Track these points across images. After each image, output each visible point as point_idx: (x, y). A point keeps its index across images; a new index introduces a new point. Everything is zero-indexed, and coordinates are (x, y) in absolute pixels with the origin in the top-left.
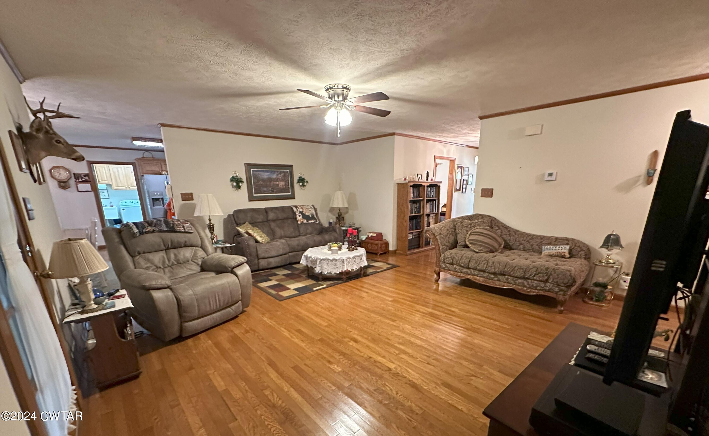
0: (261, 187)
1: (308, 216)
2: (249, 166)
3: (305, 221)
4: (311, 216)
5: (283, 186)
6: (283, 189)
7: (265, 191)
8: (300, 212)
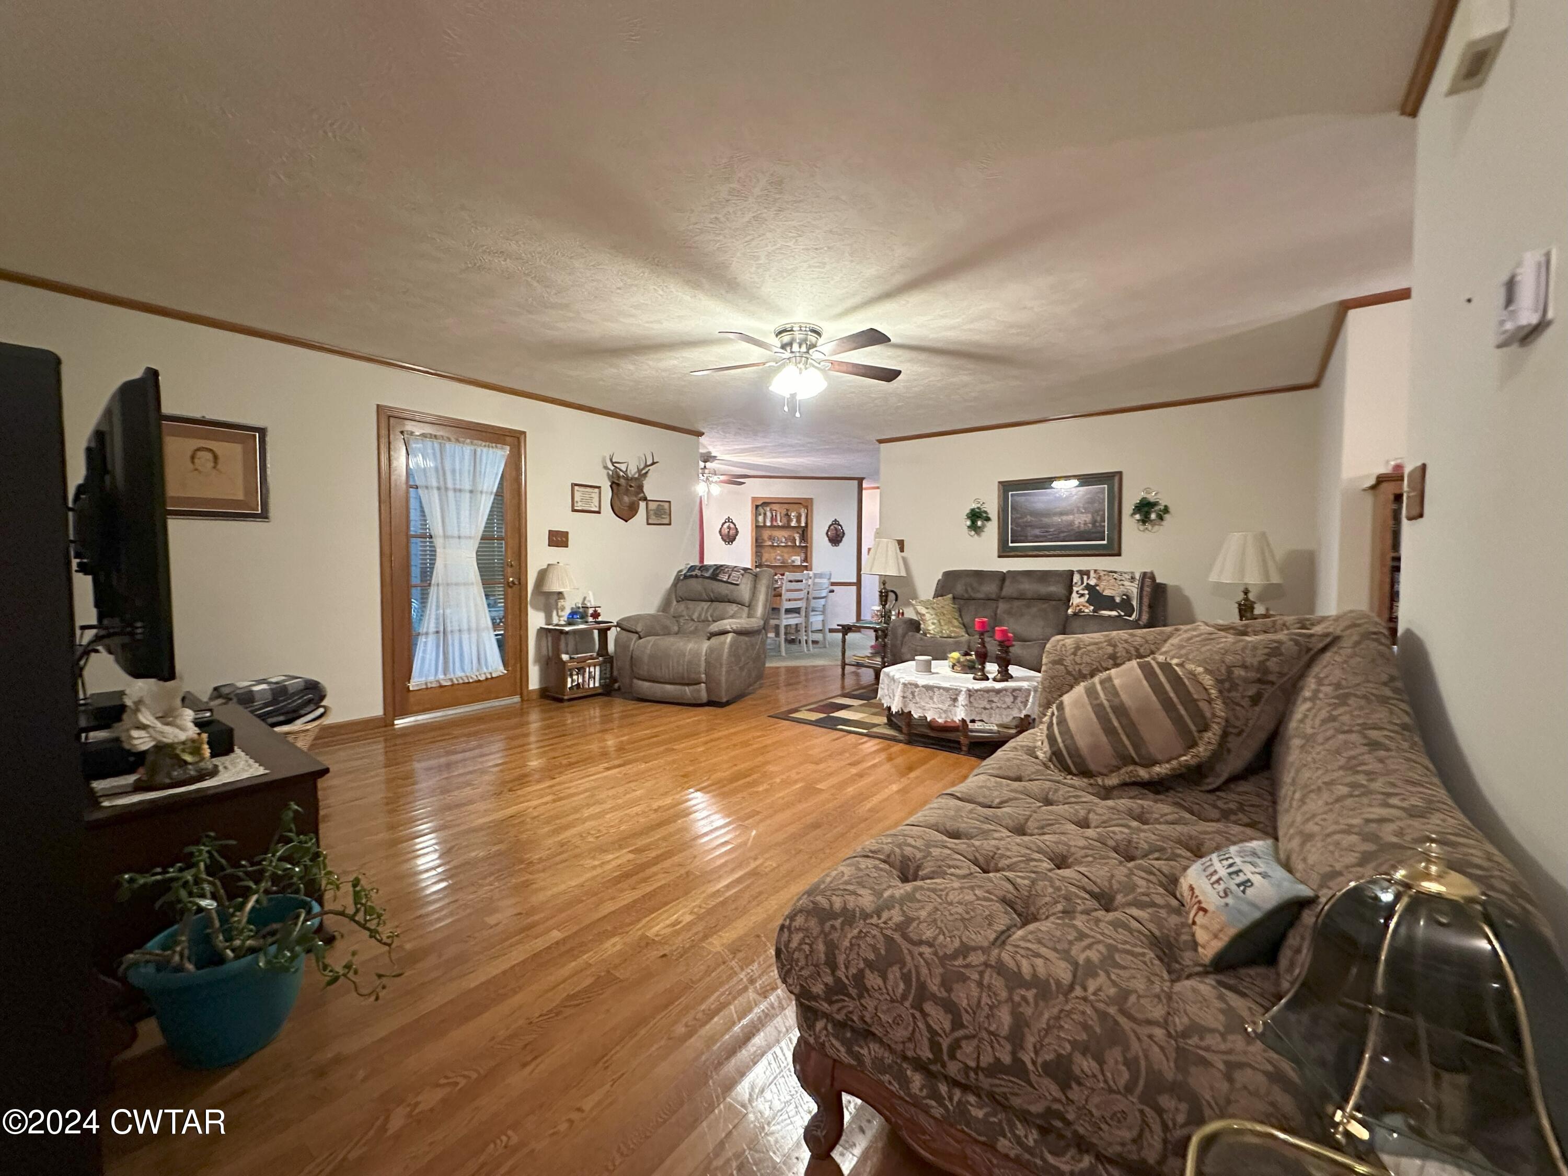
0: (1029, 529)
1: (1112, 598)
2: (1006, 487)
3: (1089, 609)
4: (1118, 600)
5: (1085, 524)
6: (1085, 532)
7: (1037, 536)
8: (1088, 587)
